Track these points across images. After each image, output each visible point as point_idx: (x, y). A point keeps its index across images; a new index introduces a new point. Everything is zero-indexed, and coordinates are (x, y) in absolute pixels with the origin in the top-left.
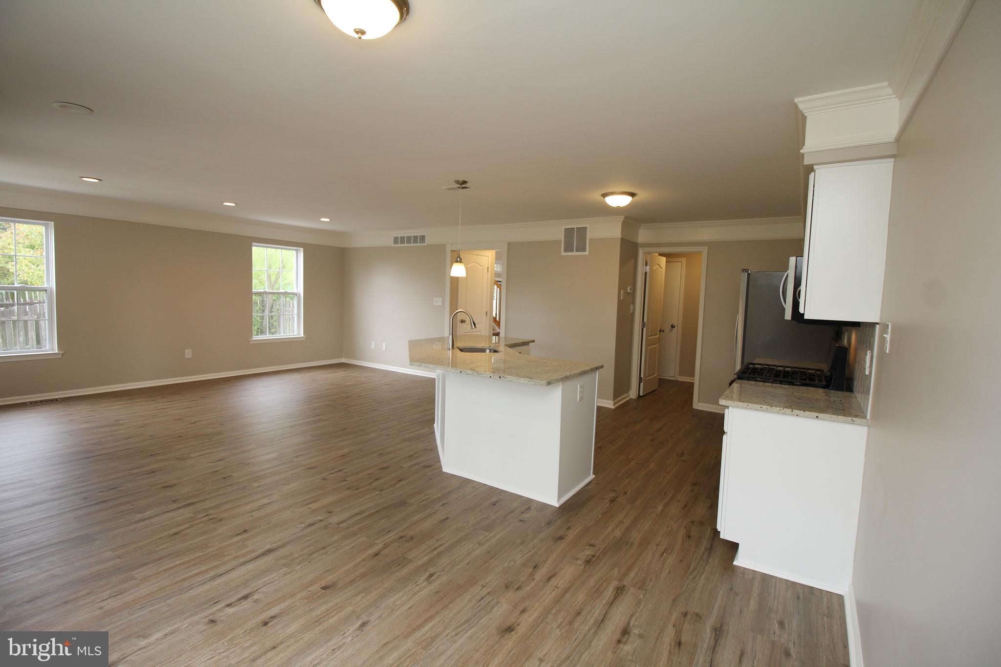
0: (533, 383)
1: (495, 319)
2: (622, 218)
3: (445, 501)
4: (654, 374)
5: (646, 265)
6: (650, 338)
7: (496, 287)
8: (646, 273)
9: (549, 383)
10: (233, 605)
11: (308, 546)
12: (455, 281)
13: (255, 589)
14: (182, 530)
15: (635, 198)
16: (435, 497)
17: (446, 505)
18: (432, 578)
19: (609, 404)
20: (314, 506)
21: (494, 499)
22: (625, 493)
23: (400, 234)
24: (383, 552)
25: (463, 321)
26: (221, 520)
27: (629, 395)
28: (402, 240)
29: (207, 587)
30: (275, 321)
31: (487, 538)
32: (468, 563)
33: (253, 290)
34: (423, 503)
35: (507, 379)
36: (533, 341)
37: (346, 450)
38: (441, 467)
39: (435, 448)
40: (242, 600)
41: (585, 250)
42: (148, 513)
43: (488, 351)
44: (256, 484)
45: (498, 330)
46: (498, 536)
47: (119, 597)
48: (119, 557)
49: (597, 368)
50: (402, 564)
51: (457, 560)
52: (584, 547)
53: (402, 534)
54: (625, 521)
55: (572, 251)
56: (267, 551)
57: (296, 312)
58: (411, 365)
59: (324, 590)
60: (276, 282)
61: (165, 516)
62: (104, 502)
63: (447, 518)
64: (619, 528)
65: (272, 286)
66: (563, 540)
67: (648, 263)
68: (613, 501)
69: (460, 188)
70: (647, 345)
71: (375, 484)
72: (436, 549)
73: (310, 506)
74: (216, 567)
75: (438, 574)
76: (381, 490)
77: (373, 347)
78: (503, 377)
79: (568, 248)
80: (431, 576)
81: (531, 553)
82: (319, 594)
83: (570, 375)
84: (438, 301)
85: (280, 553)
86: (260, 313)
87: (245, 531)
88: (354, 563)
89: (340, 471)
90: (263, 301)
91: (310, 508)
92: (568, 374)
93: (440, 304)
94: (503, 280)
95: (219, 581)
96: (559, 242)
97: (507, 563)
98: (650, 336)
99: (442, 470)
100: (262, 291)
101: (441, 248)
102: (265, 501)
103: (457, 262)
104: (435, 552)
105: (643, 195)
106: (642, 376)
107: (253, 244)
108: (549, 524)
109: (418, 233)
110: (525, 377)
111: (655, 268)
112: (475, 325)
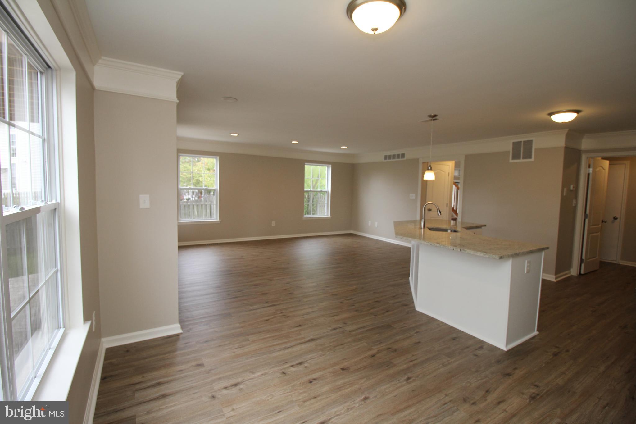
0: (487, 256)
1: (453, 209)
2: (566, 131)
3: (418, 330)
4: (595, 257)
5: (589, 167)
6: (591, 227)
7: (454, 186)
8: (589, 174)
9: (501, 258)
10: (294, 366)
11: (333, 342)
12: (425, 183)
13: (305, 360)
14: (270, 319)
15: (580, 114)
16: (411, 326)
17: (419, 333)
18: (410, 380)
19: (552, 278)
20: (336, 318)
21: (454, 335)
22: (568, 351)
23: (388, 153)
24: (378, 355)
25: (429, 210)
26: (288, 317)
27: (570, 273)
28: (390, 157)
29: (281, 353)
30: (315, 207)
31: (448, 362)
32: (435, 376)
33: (305, 190)
34: (403, 328)
35: (467, 252)
36: (485, 226)
37: (354, 287)
38: (414, 307)
39: (410, 294)
40: (298, 365)
41: (530, 157)
42: (255, 307)
43: (449, 231)
44: (305, 300)
45: (455, 217)
46: (457, 363)
47: (242, 348)
48: (242, 327)
49: (543, 249)
50: (389, 366)
51: (427, 372)
52: (529, 386)
53: (389, 346)
54: (567, 373)
55: (519, 158)
56: (311, 340)
57: (326, 202)
58: (396, 237)
59: (342, 370)
60: (315, 185)
61: (262, 309)
62: (236, 297)
63: (419, 342)
64: (561, 378)
65: (313, 187)
66: (511, 377)
67: (591, 166)
68: (555, 355)
69: (431, 120)
70: (589, 233)
71: (372, 311)
72: (412, 361)
73: (334, 317)
74: (286, 343)
75: (414, 378)
76: (376, 316)
77: (370, 224)
78: (463, 250)
79: (516, 156)
80: (409, 378)
81: (484, 380)
82: (340, 372)
83: (520, 253)
84: (412, 196)
85: (318, 342)
86: (307, 202)
87: (300, 325)
88: (359, 358)
89: (350, 299)
90: (308, 196)
91: (334, 319)
92: (517, 252)
93: (414, 198)
94: (461, 181)
95: (287, 351)
96: (509, 152)
97: (464, 383)
98: (592, 225)
99: (415, 309)
100: (309, 190)
101: (416, 161)
102: (310, 310)
103: (428, 169)
104: (411, 364)
105: (588, 111)
106: (583, 258)
107: (306, 163)
108: (498, 362)
109: (400, 152)
110: (481, 251)
111: (598, 169)
112: (440, 212)
